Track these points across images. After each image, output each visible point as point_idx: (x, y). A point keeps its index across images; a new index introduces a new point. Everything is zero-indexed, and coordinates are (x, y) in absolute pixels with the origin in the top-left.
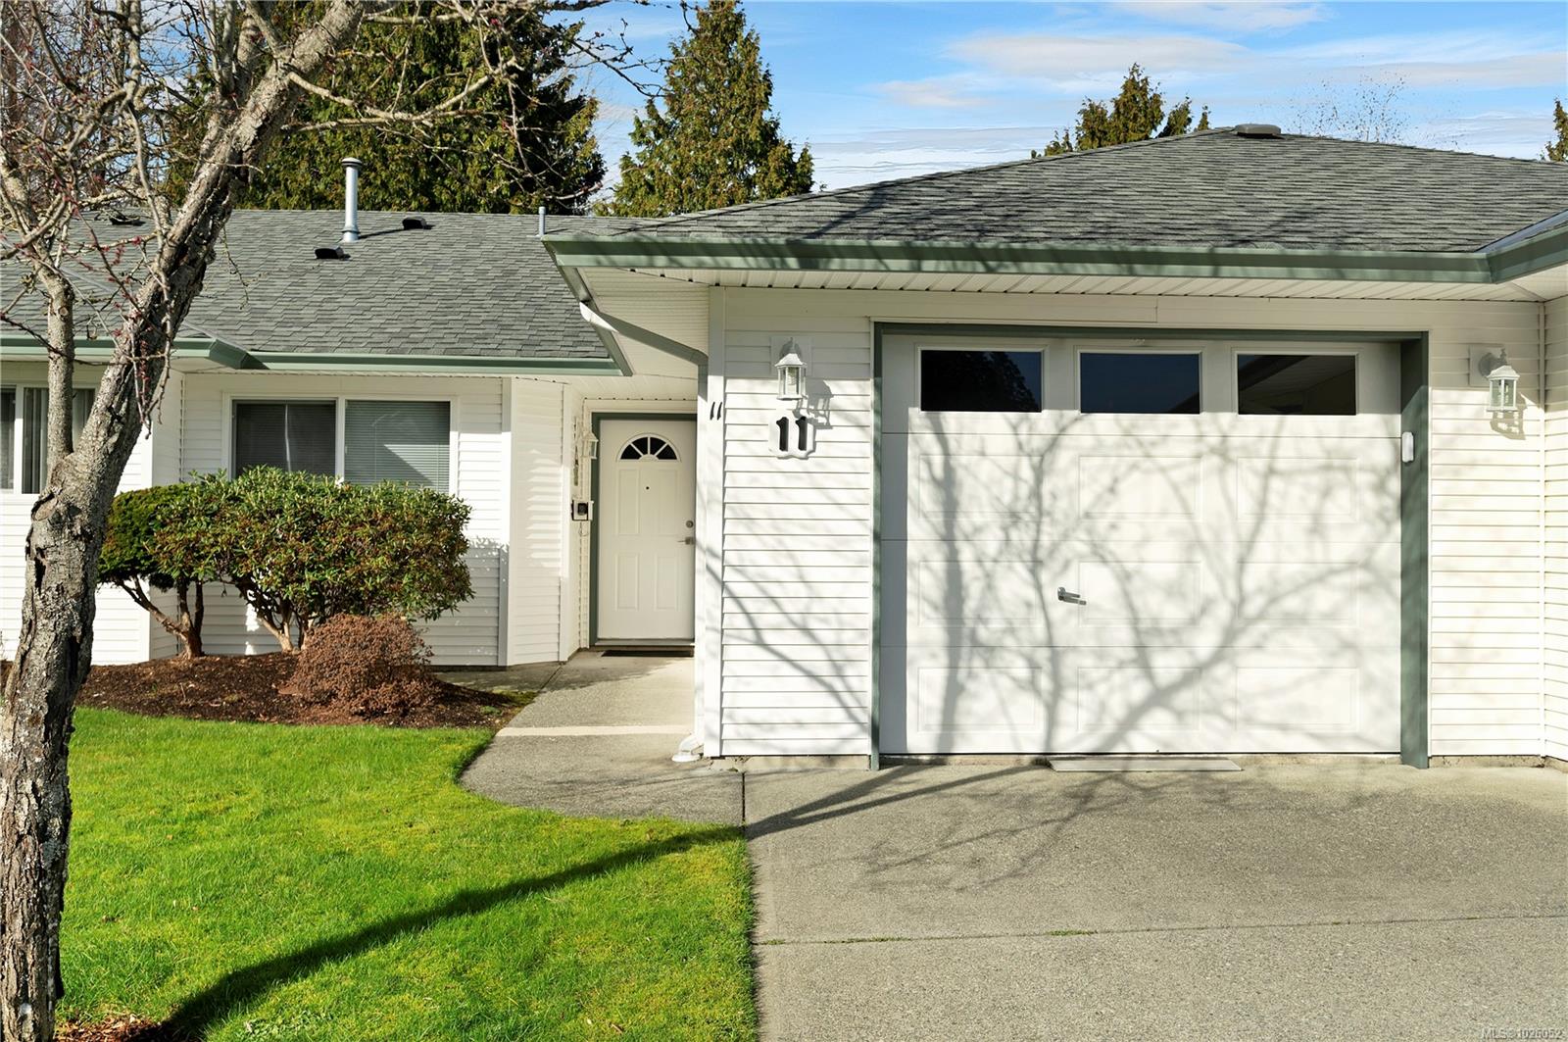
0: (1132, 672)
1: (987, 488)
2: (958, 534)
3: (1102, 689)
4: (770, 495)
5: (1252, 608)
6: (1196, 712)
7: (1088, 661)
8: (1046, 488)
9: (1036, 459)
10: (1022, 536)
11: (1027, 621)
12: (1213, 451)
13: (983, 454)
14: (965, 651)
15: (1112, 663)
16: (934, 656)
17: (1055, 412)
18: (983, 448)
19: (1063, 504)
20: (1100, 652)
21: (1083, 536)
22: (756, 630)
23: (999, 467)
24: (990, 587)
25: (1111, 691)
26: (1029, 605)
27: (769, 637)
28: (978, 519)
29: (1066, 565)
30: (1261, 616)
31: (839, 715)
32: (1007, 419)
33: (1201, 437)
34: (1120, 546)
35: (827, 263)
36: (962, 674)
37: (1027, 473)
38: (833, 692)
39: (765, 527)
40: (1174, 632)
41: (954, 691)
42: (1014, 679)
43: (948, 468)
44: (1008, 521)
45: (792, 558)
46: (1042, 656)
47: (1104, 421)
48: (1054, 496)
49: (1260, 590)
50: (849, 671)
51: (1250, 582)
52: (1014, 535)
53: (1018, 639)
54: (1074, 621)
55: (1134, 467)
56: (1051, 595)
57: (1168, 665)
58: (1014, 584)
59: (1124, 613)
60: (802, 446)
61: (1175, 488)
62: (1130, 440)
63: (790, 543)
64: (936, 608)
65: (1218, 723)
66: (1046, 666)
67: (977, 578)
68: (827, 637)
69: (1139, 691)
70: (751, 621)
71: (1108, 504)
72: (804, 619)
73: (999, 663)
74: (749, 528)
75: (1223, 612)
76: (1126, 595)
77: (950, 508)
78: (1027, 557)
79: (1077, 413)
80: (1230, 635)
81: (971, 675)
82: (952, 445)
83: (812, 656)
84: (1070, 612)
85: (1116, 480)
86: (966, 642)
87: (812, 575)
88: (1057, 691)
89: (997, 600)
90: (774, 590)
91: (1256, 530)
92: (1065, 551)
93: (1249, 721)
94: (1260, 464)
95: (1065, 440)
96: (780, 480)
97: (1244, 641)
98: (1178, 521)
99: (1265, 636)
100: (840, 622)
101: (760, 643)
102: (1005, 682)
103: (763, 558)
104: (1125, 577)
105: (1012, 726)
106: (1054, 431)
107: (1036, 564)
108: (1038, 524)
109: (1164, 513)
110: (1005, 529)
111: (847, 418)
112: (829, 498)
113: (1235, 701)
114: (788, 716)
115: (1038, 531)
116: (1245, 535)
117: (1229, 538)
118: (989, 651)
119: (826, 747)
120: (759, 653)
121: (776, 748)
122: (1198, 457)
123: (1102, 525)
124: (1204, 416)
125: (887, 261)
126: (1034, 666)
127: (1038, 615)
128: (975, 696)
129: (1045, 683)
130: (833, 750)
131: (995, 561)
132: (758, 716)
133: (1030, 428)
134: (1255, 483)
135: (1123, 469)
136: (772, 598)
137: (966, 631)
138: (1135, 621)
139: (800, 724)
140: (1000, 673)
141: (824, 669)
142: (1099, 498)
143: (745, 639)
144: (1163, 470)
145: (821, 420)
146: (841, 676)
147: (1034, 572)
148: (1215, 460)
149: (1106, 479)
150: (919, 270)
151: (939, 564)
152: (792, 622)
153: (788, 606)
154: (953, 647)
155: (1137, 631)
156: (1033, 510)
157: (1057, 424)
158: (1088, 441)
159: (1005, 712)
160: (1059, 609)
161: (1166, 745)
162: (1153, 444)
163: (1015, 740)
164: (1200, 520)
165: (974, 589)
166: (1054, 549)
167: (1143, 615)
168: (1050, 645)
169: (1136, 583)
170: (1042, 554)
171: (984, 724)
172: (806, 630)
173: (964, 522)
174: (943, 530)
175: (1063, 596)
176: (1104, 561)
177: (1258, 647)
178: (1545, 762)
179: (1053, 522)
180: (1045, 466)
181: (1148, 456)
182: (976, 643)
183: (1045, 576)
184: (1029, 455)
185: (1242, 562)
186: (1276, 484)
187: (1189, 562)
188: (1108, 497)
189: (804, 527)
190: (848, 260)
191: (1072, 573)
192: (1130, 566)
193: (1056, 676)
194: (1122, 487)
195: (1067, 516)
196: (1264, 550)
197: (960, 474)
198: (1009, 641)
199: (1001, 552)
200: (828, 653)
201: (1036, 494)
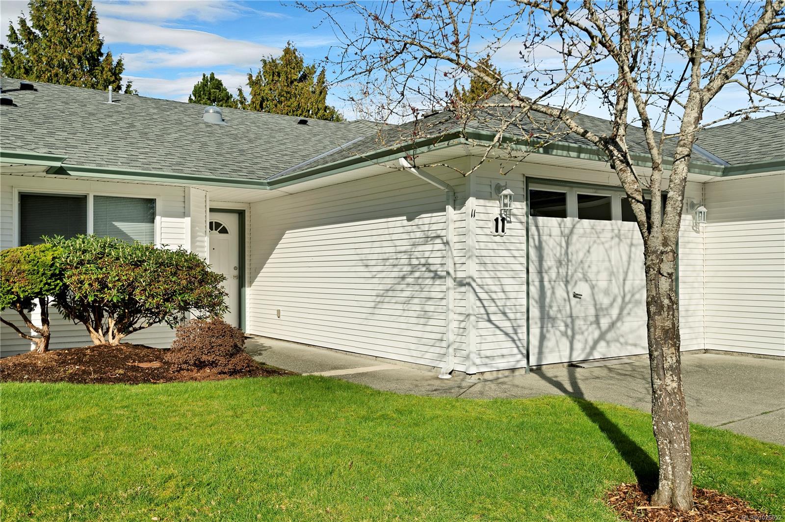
0: (594, 326)
1: (552, 250)
2: (544, 271)
3: (586, 334)
4: (492, 253)
5: (627, 299)
6: (612, 341)
7: (582, 322)
8: (570, 250)
9: (566, 238)
10: (563, 271)
11: (564, 306)
12: (616, 236)
13: (550, 236)
14: (546, 320)
15: (589, 323)
16: (536, 323)
17: (571, 218)
18: (550, 233)
19: (575, 257)
20: (585, 319)
21: (581, 271)
22: (488, 314)
23: (556, 242)
24: (553, 293)
25: (589, 335)
26: (565, 300)
27: (493, 317)
28: (549, 263)
29: (576, 283)
30: (630, 302)
31: (515, 351)
32: (557, 221)
33: (613, 230)
34: (591, 276)
35: (552, 151)
36: (545, 330)
37: (564, 244)
38: (514, 341)
39: (490, 267)
40: (607, 309)
41: (542, 338)
42: (560, 331)
43: (540, 242)
44: (558, 264)
45: (500, 281)
46: (569, 320)
47: (586, 222)
48: (572, 254)
49: (629, 291)
50: (519, 331)
51: (627, 289)
52: (561, 270)
53: (562, 314)
54: (579, 306)
55: (595, 242)
56: (571, 295)
57: (605, 322)
58: (560, 292)
59: (592, 302)
60: (503, 231)
61: (606, 251)
62: (593, 231)
63: (499, 274)
64: (537, 302)
65: (618, 345)
66: (570, 325)
67: (549, 289)
68: (511, 316)
69: (597, 334)
70: (486, 310)
71: (587, 257)
72: (504, 309)
73: (556, 325)
74: (485, 268)
75: (619, 300)
76: (593, 294)
77: (541, 259)
78: (564, 280)
79: (577, 219)
80: (622, 309)
81: (548, 331)
82: (541, 231)
83: (506, 325)
84: (577, 302)
85: (590, 248)
86: (546, 317)
87: (507, 288)
88: (573, 337)
89: (555, 298)
90: (494, 296)
91: (628, 269)
92: (575, 277)
93: (626, 343)
94: (629, 241)
95: (575, 231)
96: (495, 246)
97: (625, 312)
98: (607, 264)
99: (631, 310)
100: (516, 310)
101: (490, 321)
102: (558, 333)
103: (490, 281)
104: (593, 287)
105: (559, 351)
106: (571, 227)
107: (567, 283)
108: (568, 265)
109: (603, 261)
110: (558, 268)
111: (517, 219)
112: (512, 254)
113: (622, 336)
114: (499, 352)
115: (568, 269)
116: (625, 270)
117: (621, 271)
118: (554, 319)
119: (511, 365)
120: (489, 325)
121: (494, 367)
122: (612, 238)
123: (586, 266)
124: (613, 221)
125: (570, 153)
126: (566, 326)
127: (567, 303)
128: (549, 340)
129: (569, 332)
130: (514, 366)
131: (555, 281)
132: (489, 353)
133: (564, 225)
134: (627, 249)
135: (592, 243)
136: (493, 299)
137: (546, 312)
138: (595, 305)
139: (503, 356)
140: (556, 329)
141: (510, 331)
142: (585, 254)
143: (484, 319)
144: (603, 243)
145: (508, 219)
146: (516, 333)
147: (566, 286)
148: (617, 240)
149: (587, 247)
150: (579, 157)
151: (537, 283)
152: (500, 310)
153: (499, 303)
154: (542, 319)
155: (596, 310)
156: (566, 259)
157: (572, 224)
158: (581, 231)
159: (558, 346)
160: (574, 301)
161: (604, 355)
162: (600, 233)
163: (560, 357)
164: (613, 263)
165: (549, 293)
166: (572, 277)
167: (598, 303)
168: (571, 316)
169: (596, 289)
170: (569, 278)
171: (552, 351)
172: (504, 314)
173: (545, 265)
174: (538, 269)
175: (575, 296)
176: (587, 281)
177: (629, 314)
178: (706, 351)
179: (572, 265)
180: (569, 241)
181: (598, 237)
182: (549, 317)
183: (570, 288)
184: (564, 237)
185: (624, 280)
186: (633, 249)
187: (610, 280)
188: (587, 254)
189: (503, 267)
190: (559, 151)
191: (577, 287)
192: (594, 283)
193: (573, 330)
194: (592, 250)
195: (576, 263)
196: (630, 276)
197: (544, 244)
198: (559, 316)
199: (556, 278)
200: (512, 324)
201: (567, 253)
